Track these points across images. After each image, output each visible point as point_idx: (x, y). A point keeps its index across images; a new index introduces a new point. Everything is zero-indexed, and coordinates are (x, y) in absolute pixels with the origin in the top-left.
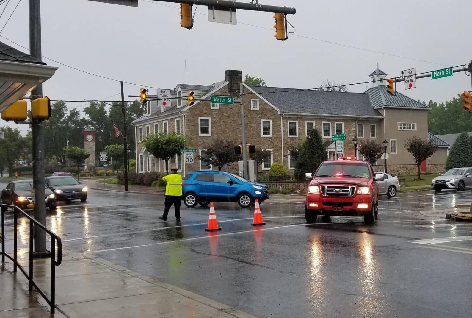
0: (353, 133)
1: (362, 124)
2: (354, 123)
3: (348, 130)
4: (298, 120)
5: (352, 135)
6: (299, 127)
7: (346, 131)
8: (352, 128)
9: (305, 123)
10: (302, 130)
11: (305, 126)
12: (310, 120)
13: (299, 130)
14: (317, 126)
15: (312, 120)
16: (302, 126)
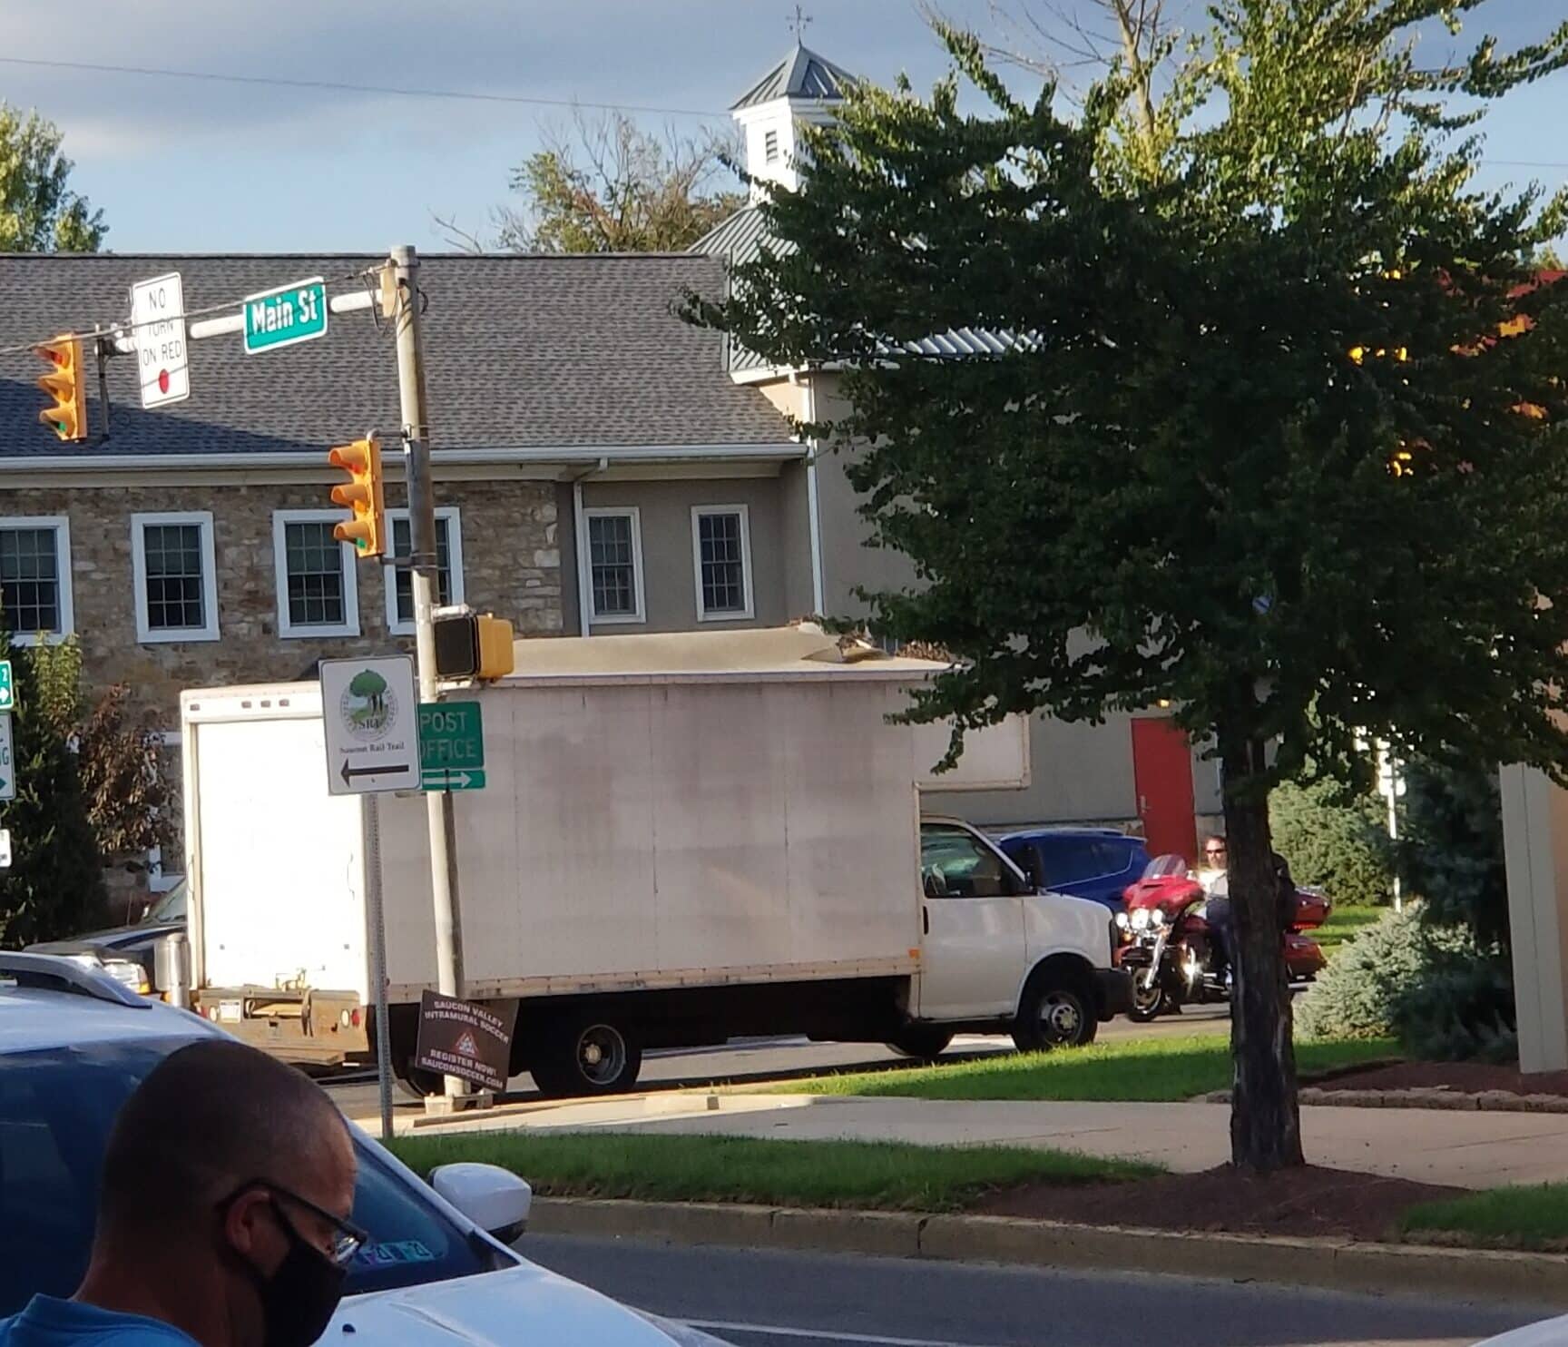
0: (547, 590)
1: (621, 512)
2: (549, 512)
3: (503, 568)
4: (75, 506)
5: (540, 602)
6: (82, 566)
7: (486, 572)
8: (530, 552)
9: (127, 534)
10: (103, 590)
11: (127, 555)
12: (171, 506)
13: (81, 587)
14: (227, 545)
15: (193, 504)
16: (110, 555)
